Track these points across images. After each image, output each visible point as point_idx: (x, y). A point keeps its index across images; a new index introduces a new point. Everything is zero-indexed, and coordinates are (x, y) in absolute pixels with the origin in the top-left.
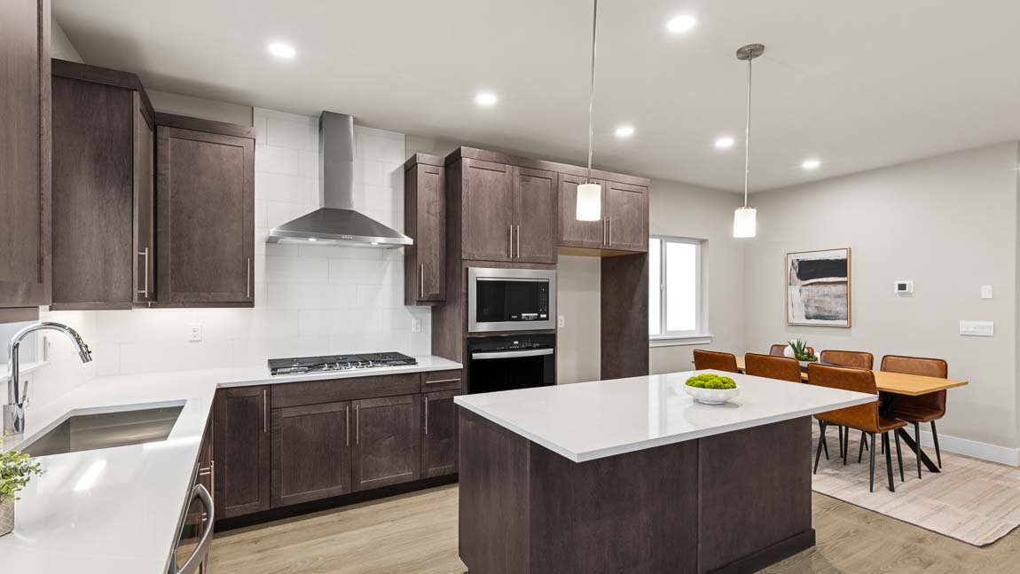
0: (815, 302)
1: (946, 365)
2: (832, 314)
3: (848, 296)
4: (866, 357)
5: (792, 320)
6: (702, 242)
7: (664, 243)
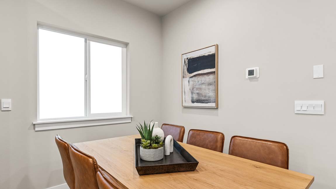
0: (197, 89)
1: (287, 150)
2: (207, 98)
3: (216, 84)
4: (220, 136)
5: (185, 104)
6: (126, 45)
7: (87, 41)
